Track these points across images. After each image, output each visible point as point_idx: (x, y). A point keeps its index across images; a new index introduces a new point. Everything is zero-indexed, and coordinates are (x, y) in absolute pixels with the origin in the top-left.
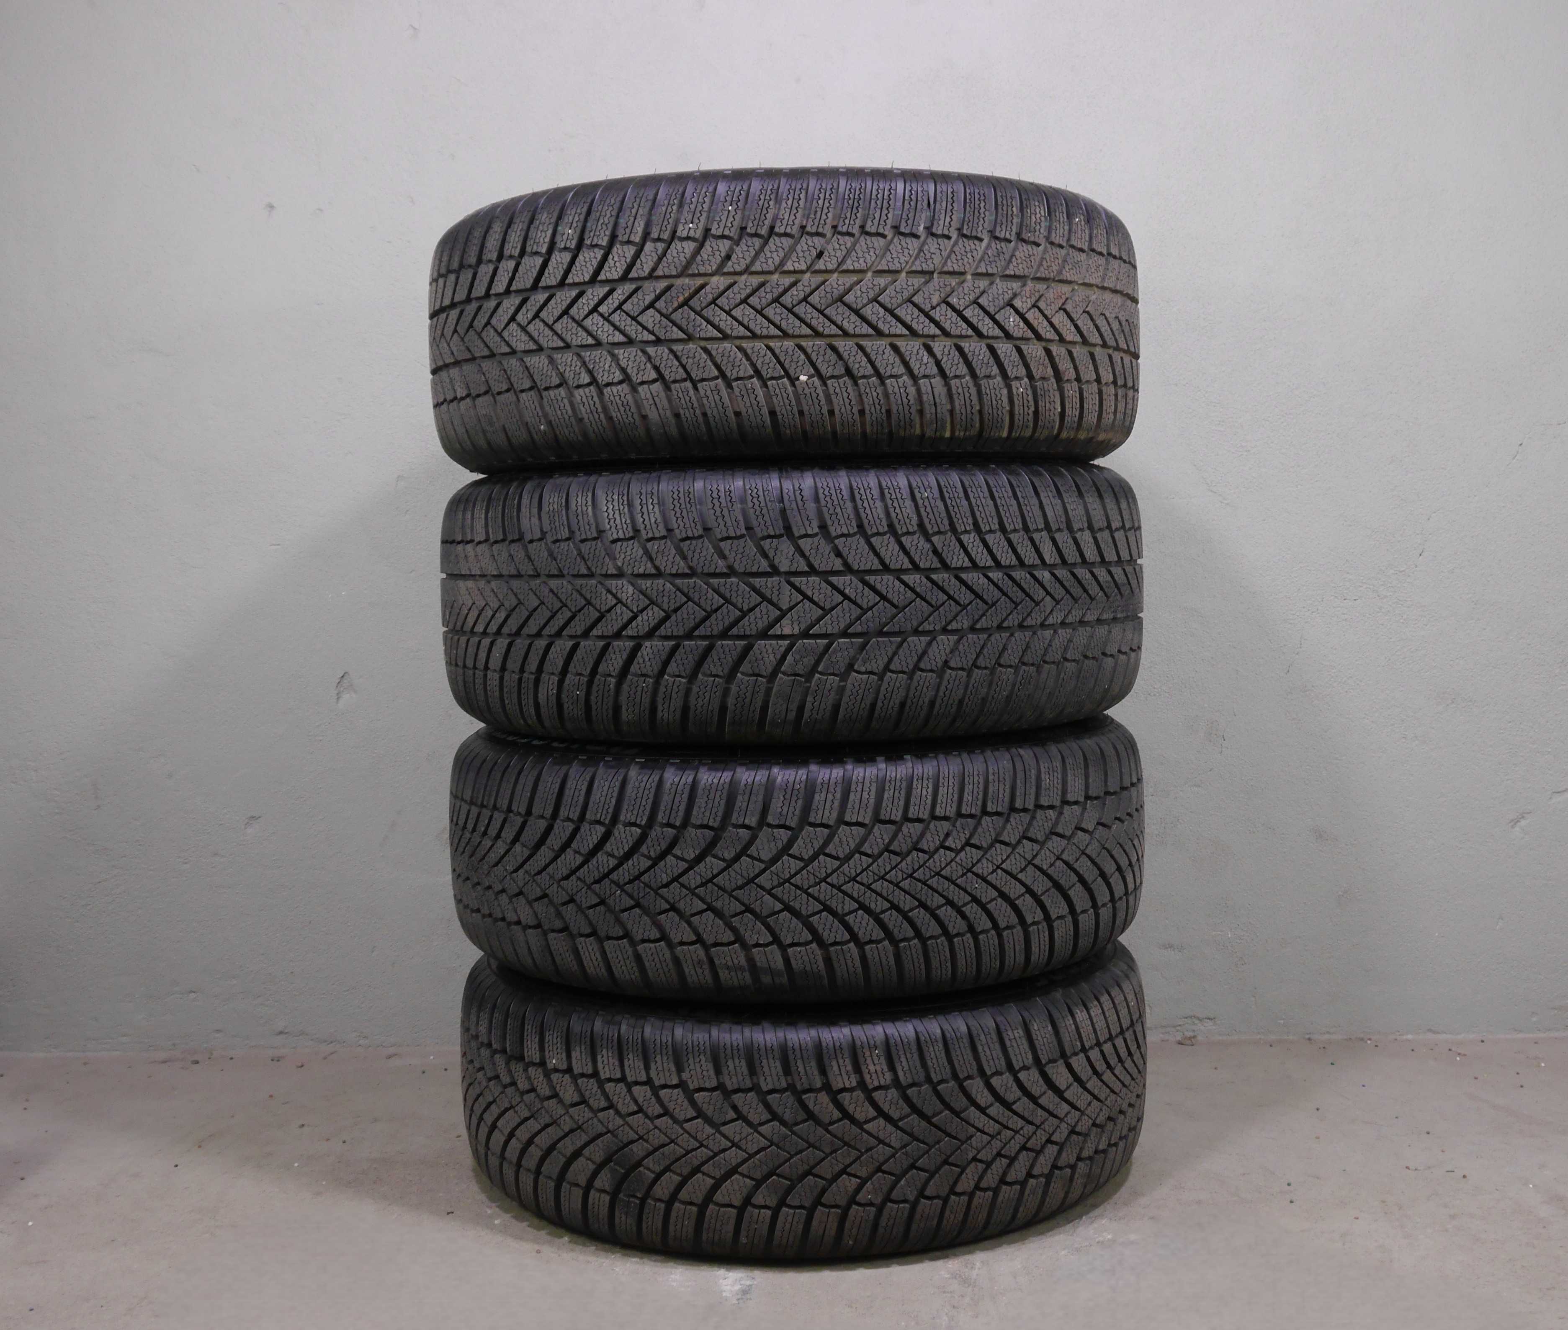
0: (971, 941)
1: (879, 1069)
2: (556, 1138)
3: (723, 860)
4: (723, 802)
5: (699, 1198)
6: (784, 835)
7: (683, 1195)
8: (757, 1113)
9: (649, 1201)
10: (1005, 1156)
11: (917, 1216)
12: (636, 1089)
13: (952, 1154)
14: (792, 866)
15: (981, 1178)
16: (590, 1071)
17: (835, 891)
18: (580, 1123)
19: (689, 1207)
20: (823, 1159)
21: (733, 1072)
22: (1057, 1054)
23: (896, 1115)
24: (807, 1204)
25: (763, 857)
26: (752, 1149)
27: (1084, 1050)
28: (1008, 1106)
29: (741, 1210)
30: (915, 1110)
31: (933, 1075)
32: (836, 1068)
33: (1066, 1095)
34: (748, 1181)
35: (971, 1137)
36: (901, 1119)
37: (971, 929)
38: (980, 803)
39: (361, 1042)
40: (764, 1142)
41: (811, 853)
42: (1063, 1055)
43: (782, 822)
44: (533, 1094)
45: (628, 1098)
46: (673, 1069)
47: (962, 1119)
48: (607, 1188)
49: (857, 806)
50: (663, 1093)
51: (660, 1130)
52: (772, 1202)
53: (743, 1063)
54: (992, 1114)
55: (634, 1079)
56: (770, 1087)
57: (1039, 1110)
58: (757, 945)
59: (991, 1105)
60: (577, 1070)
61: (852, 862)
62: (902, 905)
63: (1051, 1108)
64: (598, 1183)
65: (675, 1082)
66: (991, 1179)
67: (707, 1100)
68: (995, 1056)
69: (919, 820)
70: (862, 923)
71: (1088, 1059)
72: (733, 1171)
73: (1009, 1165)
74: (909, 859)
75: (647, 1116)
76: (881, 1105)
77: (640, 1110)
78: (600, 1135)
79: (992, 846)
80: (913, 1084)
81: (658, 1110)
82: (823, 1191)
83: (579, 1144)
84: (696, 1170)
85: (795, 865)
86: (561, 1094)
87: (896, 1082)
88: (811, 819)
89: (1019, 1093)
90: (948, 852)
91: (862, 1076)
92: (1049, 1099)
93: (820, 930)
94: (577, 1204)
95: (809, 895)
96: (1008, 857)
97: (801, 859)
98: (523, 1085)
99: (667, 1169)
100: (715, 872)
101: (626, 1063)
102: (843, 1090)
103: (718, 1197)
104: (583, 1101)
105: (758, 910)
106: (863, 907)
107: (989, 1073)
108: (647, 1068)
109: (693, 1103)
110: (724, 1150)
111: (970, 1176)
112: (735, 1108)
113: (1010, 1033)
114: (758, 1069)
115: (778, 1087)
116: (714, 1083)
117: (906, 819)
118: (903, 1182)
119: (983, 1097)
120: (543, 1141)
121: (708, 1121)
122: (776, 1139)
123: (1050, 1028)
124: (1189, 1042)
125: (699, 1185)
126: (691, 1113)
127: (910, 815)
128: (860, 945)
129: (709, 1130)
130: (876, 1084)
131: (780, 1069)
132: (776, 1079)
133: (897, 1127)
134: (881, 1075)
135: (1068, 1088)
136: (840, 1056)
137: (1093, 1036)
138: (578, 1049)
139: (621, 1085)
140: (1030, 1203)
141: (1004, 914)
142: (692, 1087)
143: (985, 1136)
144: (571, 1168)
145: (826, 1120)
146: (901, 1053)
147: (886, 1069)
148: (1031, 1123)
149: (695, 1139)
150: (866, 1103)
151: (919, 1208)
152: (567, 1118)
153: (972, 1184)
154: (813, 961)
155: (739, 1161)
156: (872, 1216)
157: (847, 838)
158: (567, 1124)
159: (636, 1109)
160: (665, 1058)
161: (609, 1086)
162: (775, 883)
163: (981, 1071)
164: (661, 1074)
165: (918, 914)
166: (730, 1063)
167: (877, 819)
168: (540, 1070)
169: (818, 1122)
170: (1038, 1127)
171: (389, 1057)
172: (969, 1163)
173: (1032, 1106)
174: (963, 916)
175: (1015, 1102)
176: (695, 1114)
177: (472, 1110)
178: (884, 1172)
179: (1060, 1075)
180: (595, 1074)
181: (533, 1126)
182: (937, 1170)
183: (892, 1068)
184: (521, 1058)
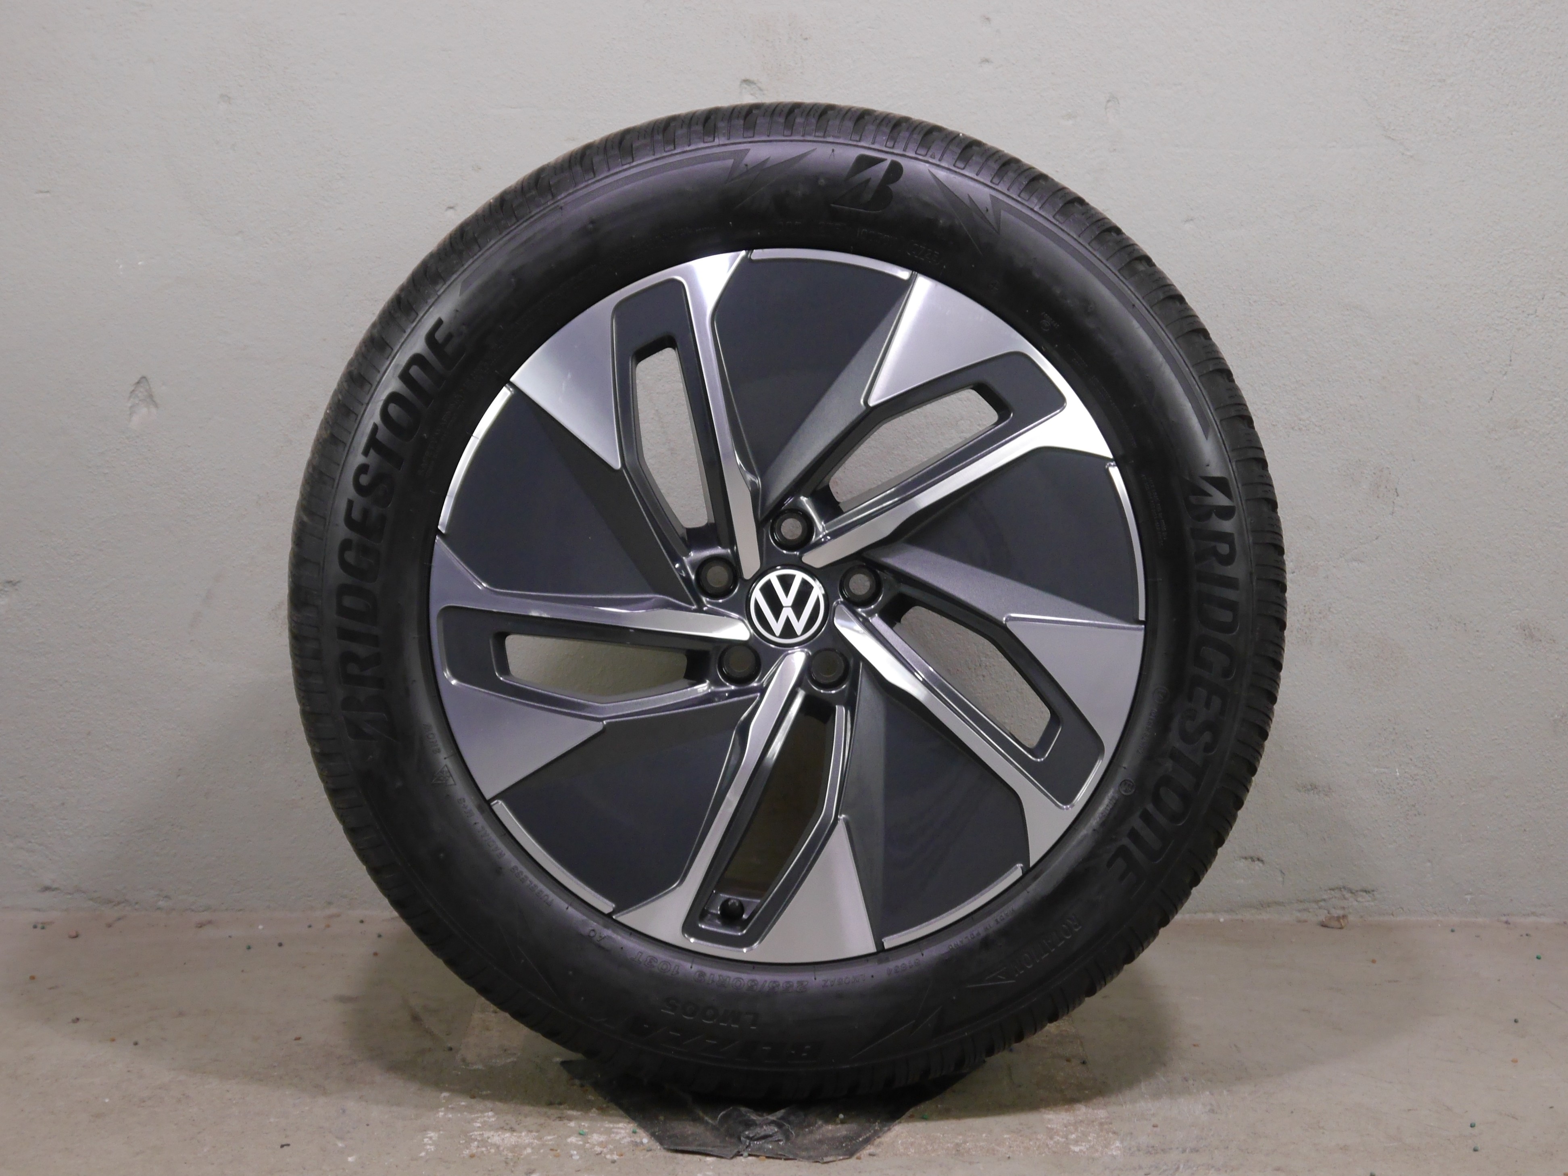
39: (161, 903)
124: (1334, 923)
171: (201, 925)
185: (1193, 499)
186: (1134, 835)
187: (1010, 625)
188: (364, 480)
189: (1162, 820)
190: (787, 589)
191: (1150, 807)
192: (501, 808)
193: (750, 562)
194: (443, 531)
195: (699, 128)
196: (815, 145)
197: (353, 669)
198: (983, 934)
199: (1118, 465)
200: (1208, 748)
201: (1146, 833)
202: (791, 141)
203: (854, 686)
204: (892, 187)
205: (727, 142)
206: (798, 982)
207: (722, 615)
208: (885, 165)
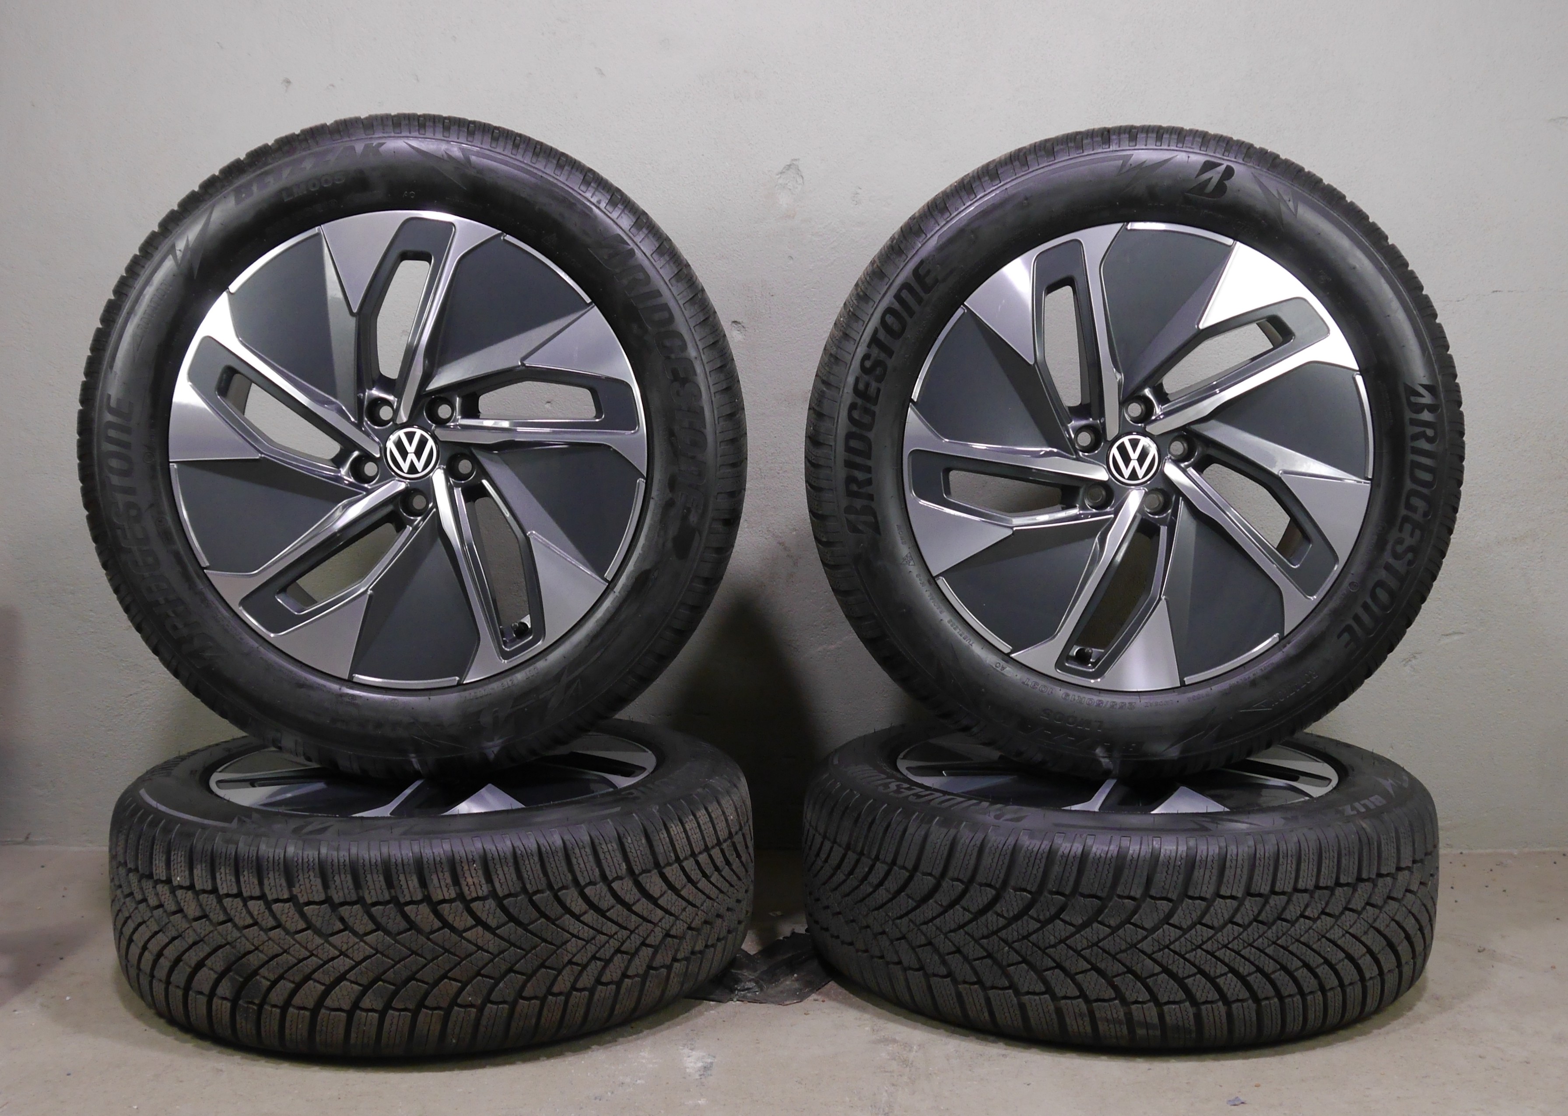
0: (1321, 998)
1: (476, 881)
2: (182, 949)
3: (1109, 926)
4: (1110, 875)
5: (311, 1004)
6: (1165, 906)
7: (297, 1000)
8: (362, 923)
9: (266, 1007)
10: (600, 959)
11: (516, 1015)
12: (251, 904)
13: (548, 958)
14: (1172, 934)
15: (576, 980)
16: (210, 888)
17: (1209, 957)
18: (202, 936)
19: (302, 1012)
20: (425, 966)
21: (339, 887)
22: (650, 864)
23: (493, 923)
24: (411, 1007)
25: (1146, 926)
26: (359, 957)
27: (678, 860)
28: (602, 913)
29: (350, 1014)
30: (512, 918)
31: (528, 886)
32: (436, 881)
33: (660, 902)
34: (355, 986)
35: (567, 941)
36: (498, 927)
37: (1322, 989)
38: (1334, 876)
40: (369, 951)
41: (1189, 922)
42: (657, 865)
43: (1164, 895)
44: (161, 910)
45: (244, 911)
46: (284, 884)
47: (557, 926)
48: (228, 995)
49: (1231, 881)
50: (275, 907)
51: (273, 941)
52: (379, 1005)
53: (349, 877)
54: (586, 921)
55: (249, 894)
56: (374, 900)
57: (633, 916)
58: (1136, 1002)
59: (585, 913)
60: (198, 887)
61: (1225, 931)
62: (1266, 969)
63: (645, 914)
64: (220, 991)
65: (286, 897)
66: (586, 980)
67: (316, 912)
68: (589, 868)
69: (1283, 893)
70: (1231, 985)
71: (683, 869)
72: (342, 978)
73: (604, 968)
74: (1274, 928)
75: (261, 929)
76: (479, 914)
77: (256, 923)
78: (220, 947)
79: (1342, 913)
80: (510, 895)
81: (271, 922)
82: (427, 994)
83: (202, 955)
84: (308, 978)
85: (1174, 933)
86: (185, 909)
87: (493, 894)
88: (1190, 893)
89: (612, 901)
90: (1307, 921)
91: (461, 889)
92: (642, 907)
93: (1194, 991)
94: (203, 1010)
95: (1185, 959)
96: (1355, 923)
97: (1180, 928)
98: (153, 901)
99: (281, 977)
100: (1101, 936)
101: (242, 879)
102: (444, 901)
103: (328, 1002)
104: (205, 916)
105: (1139, 973)
106: (1233, 970)
107: (583, 883)
108: (261, 884)
109: (303, 915)
110: (333, 959)
111: (566, 978)
112: (342, 920)
113: (604, 846)
114: (363, 883)
115: (381, 899)
116: (322, 897)
117: (1273, 892)
118: (501, 985)
119: (578, 905)
120: (171, 953)
121: (318, 932)
122: (380, 948)
123: (644, 841)
125: (311, 991)
126: (302, 925)
127: (1277, 889)
128: (1227, 1003)
129: (319, 941)
130: (474, 895)
131: (383, 883)
132: (379, 892)
133: (495, 935)
134: (478, 887)
135: (662, 895)
136: (439, 869)
137: (687, 848)
138: (199, 867)
139: (238, 900)
140: (626, 1003)
141: (1348, 972)
142: (301, 901)
143: (580, 941)
144: (196, 978)
145: (427, 929)
146: (498, 866)
147: (483, 881)
148: (625, 928)
149: (306, 948)
150: (465, 913)
151: (518, 1009)
152: (190, 931)
153: (569, 985)
154: (1185, 1017)
155: (347, 968)
156: (473, 1016)
157: (1222, 909)
158: (190, 938)
159: (251, 922)
160: (277, 874)
161: (227, 902)
162: (1156, 949)
163: (576, 881)
164: (273, 890)
165: (1280, 977)
166: (337, 878)
167: (1249, 893)
168: (166, 887)
169: (419, 931)
170: (632, 932)
172: (564, 967)
173: (626, 912)
174: (1316, 976)
175: (609, 910)
176: (304, 926)
177: (121, 933)
178: (483, 976)
179: (654, 885)
180: (214, 891)
181: (162, 939)
182: (535, 972)
183: (489, 879)
184: (150, 876)
185: (1413, 399)
186: (1357, 618)
187: (1284, 478)
188: (868, 364)
189: (1375, 608)
190: (1134, 448)
191: (1369, 601)
192: (942, 583)
193: (1112, 430)
194: (915, 400)
195: (1099, 139)
196: (1176, 153)
197: (854, 488)
198: (1252, 677)
199: (1361, 374)
200: (1410, 563)
201: (1366, 618)
202: (1161, 149)
203: (1175, 513)
204: (1226, 182)
205: (1118, 149)
206: (1129, 703)
207: (1094, 463)
208: (1223, 167)
